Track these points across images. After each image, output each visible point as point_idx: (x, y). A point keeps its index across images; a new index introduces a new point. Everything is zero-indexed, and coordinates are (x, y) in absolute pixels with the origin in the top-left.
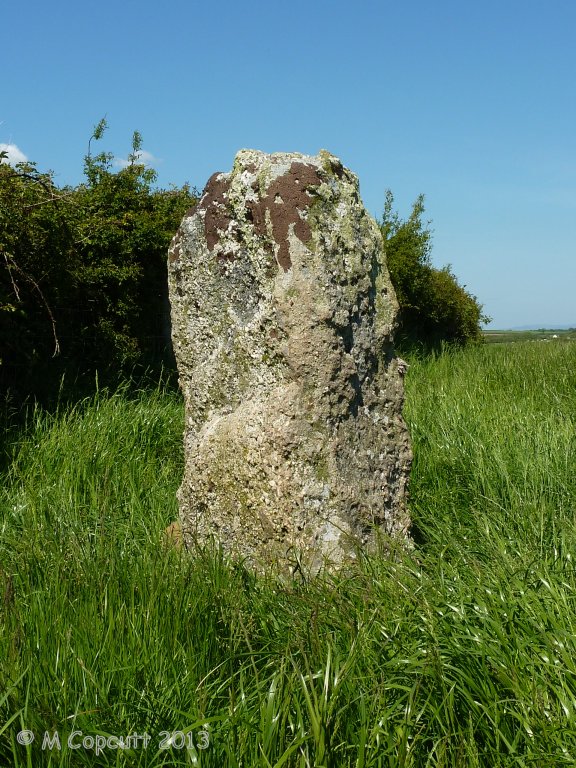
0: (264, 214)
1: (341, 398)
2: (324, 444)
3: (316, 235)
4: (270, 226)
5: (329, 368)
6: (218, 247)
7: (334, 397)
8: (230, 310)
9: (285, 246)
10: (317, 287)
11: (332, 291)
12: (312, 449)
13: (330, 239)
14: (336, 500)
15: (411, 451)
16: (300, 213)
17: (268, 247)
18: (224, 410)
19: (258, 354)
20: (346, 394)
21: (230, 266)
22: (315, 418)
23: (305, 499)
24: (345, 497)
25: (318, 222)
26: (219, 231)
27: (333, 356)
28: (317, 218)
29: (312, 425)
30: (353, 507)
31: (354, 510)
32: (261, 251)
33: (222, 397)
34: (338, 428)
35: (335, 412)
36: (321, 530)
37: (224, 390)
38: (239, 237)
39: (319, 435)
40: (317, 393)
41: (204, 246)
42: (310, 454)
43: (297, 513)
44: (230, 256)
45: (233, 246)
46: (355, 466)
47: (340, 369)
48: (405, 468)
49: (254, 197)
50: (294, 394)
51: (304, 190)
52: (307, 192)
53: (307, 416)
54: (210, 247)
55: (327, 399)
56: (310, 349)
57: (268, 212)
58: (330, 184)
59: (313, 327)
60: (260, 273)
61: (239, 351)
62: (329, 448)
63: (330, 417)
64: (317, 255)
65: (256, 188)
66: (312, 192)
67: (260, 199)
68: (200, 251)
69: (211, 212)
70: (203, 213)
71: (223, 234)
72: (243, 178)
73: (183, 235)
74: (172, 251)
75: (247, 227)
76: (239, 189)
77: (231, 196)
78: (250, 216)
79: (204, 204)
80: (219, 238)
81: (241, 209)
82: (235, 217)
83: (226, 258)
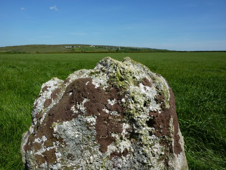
0: (168, 121)
6: (111, 148)
26: (113, 135)
32: (157, 145)
38: (133, 135)
41: (96, 149)
44: (125, 153)
45: (126, 144)
49: (157, 107)
54: (103, 149)
65: (158, 100)
67: (164, 109)
68: (87, 153)
69: (102, 119)
70: (92, 119)
71: (117, 136)
72: (143, 91)
73: (61, 140)
74: (39, 153)
75: (145, 130)
76: (142, 100)
77: (132, 106)
78: (150, 123)
79: (90, 113)
80: (113, 140)
81: (144, 117)
82: (132, 121)
83: (120, 155)
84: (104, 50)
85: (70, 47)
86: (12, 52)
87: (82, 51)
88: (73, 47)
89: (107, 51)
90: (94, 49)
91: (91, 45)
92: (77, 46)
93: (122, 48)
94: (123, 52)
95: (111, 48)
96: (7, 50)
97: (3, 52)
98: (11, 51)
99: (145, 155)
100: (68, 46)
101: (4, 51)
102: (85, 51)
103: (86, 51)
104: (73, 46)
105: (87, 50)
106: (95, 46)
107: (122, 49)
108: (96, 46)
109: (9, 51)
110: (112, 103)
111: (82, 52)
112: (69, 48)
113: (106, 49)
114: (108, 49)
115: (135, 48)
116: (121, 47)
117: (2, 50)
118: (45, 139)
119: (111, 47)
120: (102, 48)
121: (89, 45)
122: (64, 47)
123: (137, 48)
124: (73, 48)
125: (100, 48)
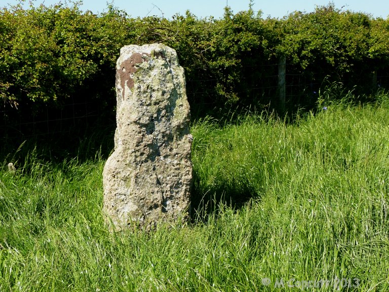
1: (142, 154)
2: (131, 173)
3: (136, 85)
4: (120, 81)
5: (135, 142)
7: (138, 154)
9: (124, 90)
10: (133, 107)
11: (140, 109)
12: (124, 175)
13: (143, 86)
14: (132, 196)
15: (191, 175)
16: (131, 76)
20: (145, 152)
22: (128, 162)
23: (117, 194)
24: (137, 195)
25: (139, 79)
27: (138, 136)
28: (138, 77)
29: (126, 164)
30: (141, 199)
31: (142, 201)
34: (140, 166)
35: (138, 159)
36: (121, 208)
39: (129, 168)
40: (130, 151)
42: (123, 176)
43: (112, 200)
46: (148, 182)
47: (142, 142)
48: (185, 183)
50: (120, 152)
51: (133, 66)
52: (135, 67)
53: (124, 161)
55: (134, 154)
56: (127, 134)
58: (149, 62)
59: (128, 125)
62: (133, 174)
63: (135, 161)
64: (134, 94)
66: (138, 66)
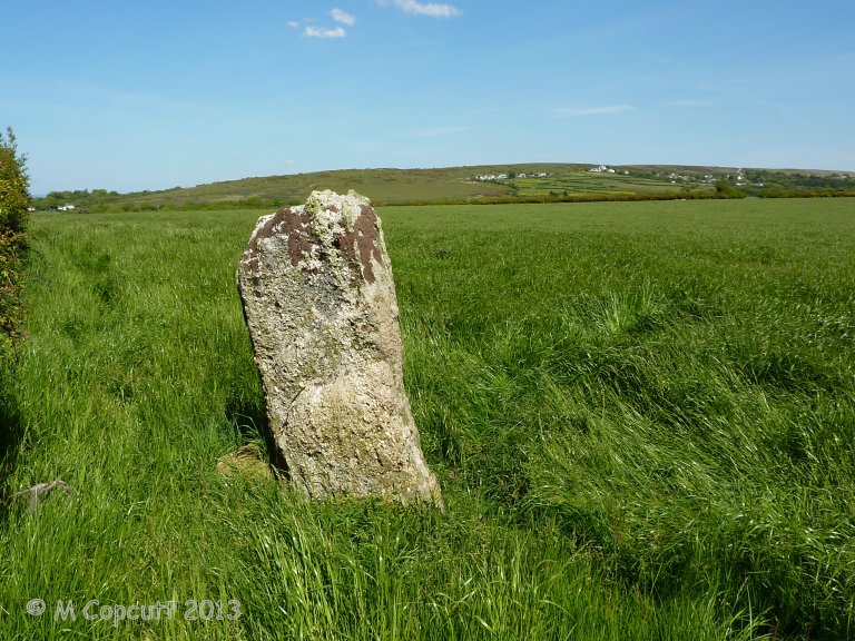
0: (352, 243)
3: (383, 257)
4: (358, 252)
6: (302, 264)
8: (314, 309)
9: (369, 267)
16: (374, 242)
17: (354, 267)
18: (316, 381)
19: (347, 342)
21: (315, 278)
26: (303, 252)
32: (346, 269)
33: (314, 372)
37: (316, 367)
38: (323, 257)
41: (288, 262)
44: (315, 271)
45: (316, 264)
49: (341, 231)
54: (294, 263)
57: (356, 243)
60: (344, 285)
61: (330, 340)
64: (387, 272)
65: (343, 224)
67: (347, 233)
68: (282, 266)
69: (294, 237)
70: (285, 237)
71: (307, 254)
72: (328, 216)
73: (262, 251)
74: (247, 262)
75: (332, 251)
76: (326, 223)
77: (317, 228)
78: (336, 244)
79: (284, 231)
80: (303, 257)
81: (328, 239)
82: (320, 242)
83: (310, 272)
84: (661, 189)
85: (500, 176)
86: (264, 200)
87: (551, 193)
88: (512, 176)
89: (677, 190)
90: (607, 183)
91: (597, 166)
92: (531, 170)
93: (754, 175)
94: (752, 194)
95: (697, 177)
96: (245, 193)
97: (231, 203)
98: (263, 196)
99: (335, 277)
100: (490, 173)
101: (236, 198)
102: (565, 194)
103: (572, 195)
104: (512, 171)
105: (576, 189)
106: (613, 168)
107: (755, 180)
108: (620, 170)
109: (255, 195)
110: (304, 226)
111: (553, 199)
112: (493, 181)
113: (669, 180)
114: (678, 180)
115: (823, 176)
116: (747, 172)
117: (229, 193)
118: (251, 251)
119: (698, 173)
120: (648, 176)
121: (587, 167)
122: (473, 180)
123: (834, 175)
124: (511, 181)
125: (640, 176)
